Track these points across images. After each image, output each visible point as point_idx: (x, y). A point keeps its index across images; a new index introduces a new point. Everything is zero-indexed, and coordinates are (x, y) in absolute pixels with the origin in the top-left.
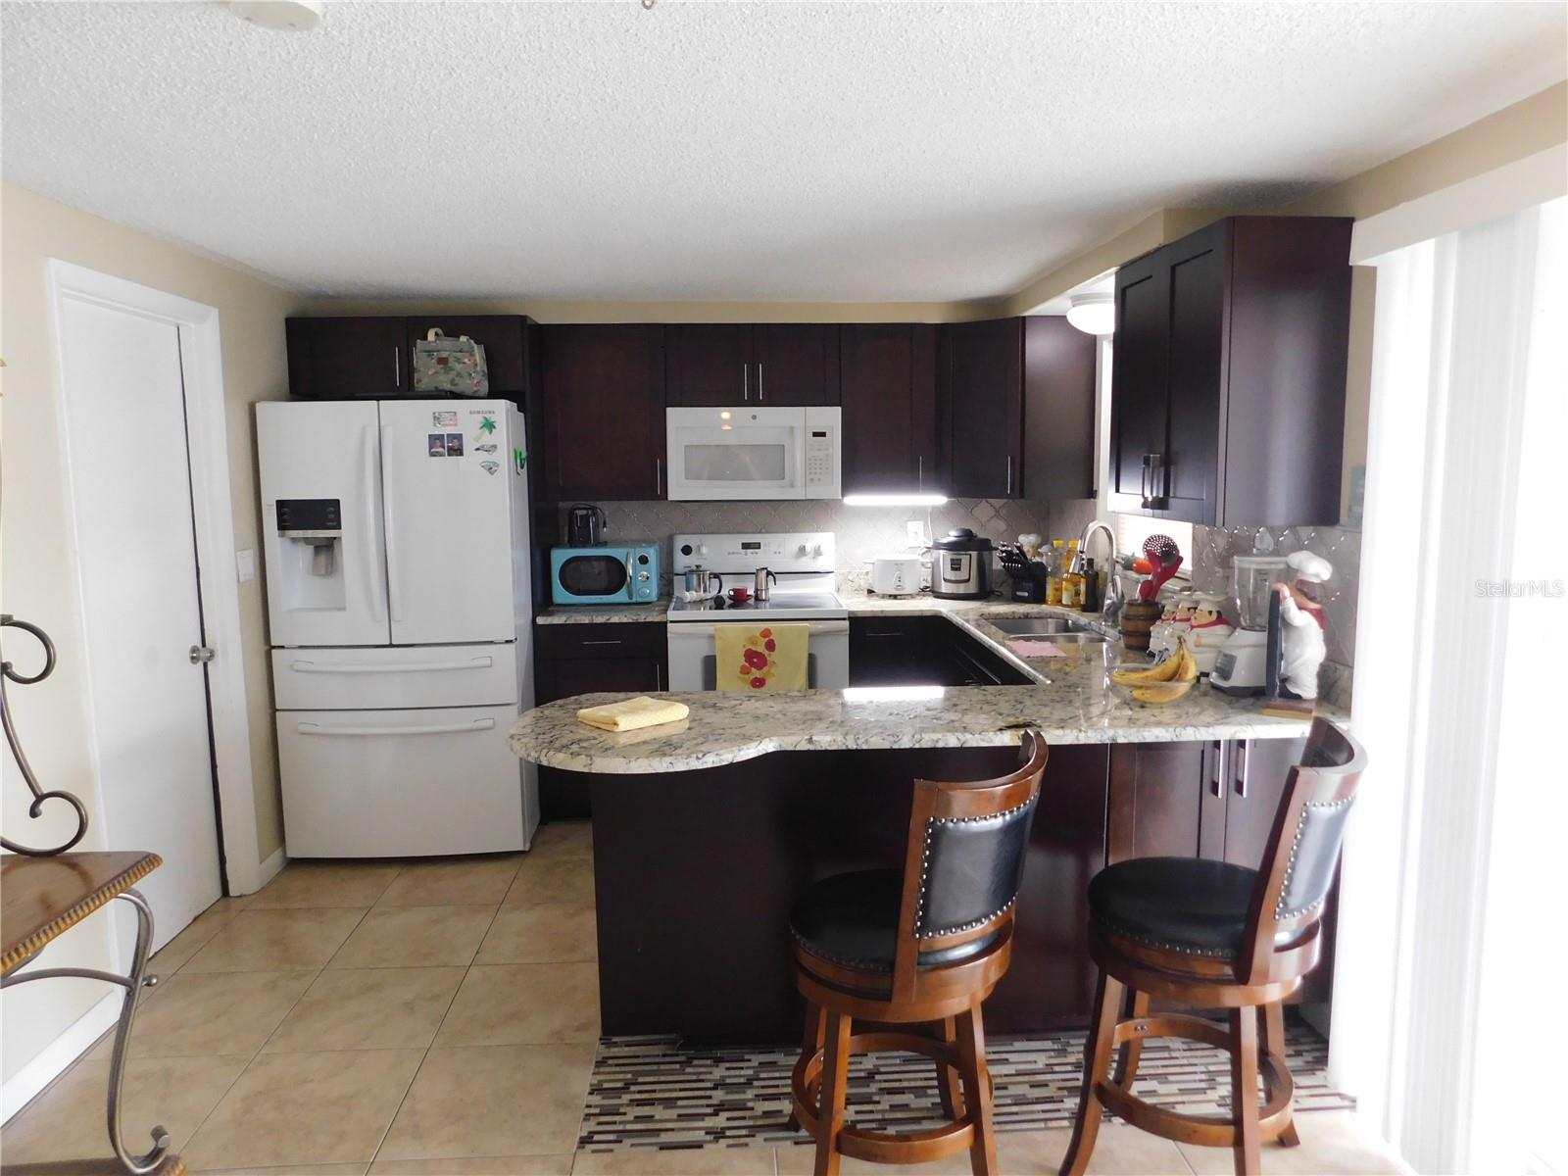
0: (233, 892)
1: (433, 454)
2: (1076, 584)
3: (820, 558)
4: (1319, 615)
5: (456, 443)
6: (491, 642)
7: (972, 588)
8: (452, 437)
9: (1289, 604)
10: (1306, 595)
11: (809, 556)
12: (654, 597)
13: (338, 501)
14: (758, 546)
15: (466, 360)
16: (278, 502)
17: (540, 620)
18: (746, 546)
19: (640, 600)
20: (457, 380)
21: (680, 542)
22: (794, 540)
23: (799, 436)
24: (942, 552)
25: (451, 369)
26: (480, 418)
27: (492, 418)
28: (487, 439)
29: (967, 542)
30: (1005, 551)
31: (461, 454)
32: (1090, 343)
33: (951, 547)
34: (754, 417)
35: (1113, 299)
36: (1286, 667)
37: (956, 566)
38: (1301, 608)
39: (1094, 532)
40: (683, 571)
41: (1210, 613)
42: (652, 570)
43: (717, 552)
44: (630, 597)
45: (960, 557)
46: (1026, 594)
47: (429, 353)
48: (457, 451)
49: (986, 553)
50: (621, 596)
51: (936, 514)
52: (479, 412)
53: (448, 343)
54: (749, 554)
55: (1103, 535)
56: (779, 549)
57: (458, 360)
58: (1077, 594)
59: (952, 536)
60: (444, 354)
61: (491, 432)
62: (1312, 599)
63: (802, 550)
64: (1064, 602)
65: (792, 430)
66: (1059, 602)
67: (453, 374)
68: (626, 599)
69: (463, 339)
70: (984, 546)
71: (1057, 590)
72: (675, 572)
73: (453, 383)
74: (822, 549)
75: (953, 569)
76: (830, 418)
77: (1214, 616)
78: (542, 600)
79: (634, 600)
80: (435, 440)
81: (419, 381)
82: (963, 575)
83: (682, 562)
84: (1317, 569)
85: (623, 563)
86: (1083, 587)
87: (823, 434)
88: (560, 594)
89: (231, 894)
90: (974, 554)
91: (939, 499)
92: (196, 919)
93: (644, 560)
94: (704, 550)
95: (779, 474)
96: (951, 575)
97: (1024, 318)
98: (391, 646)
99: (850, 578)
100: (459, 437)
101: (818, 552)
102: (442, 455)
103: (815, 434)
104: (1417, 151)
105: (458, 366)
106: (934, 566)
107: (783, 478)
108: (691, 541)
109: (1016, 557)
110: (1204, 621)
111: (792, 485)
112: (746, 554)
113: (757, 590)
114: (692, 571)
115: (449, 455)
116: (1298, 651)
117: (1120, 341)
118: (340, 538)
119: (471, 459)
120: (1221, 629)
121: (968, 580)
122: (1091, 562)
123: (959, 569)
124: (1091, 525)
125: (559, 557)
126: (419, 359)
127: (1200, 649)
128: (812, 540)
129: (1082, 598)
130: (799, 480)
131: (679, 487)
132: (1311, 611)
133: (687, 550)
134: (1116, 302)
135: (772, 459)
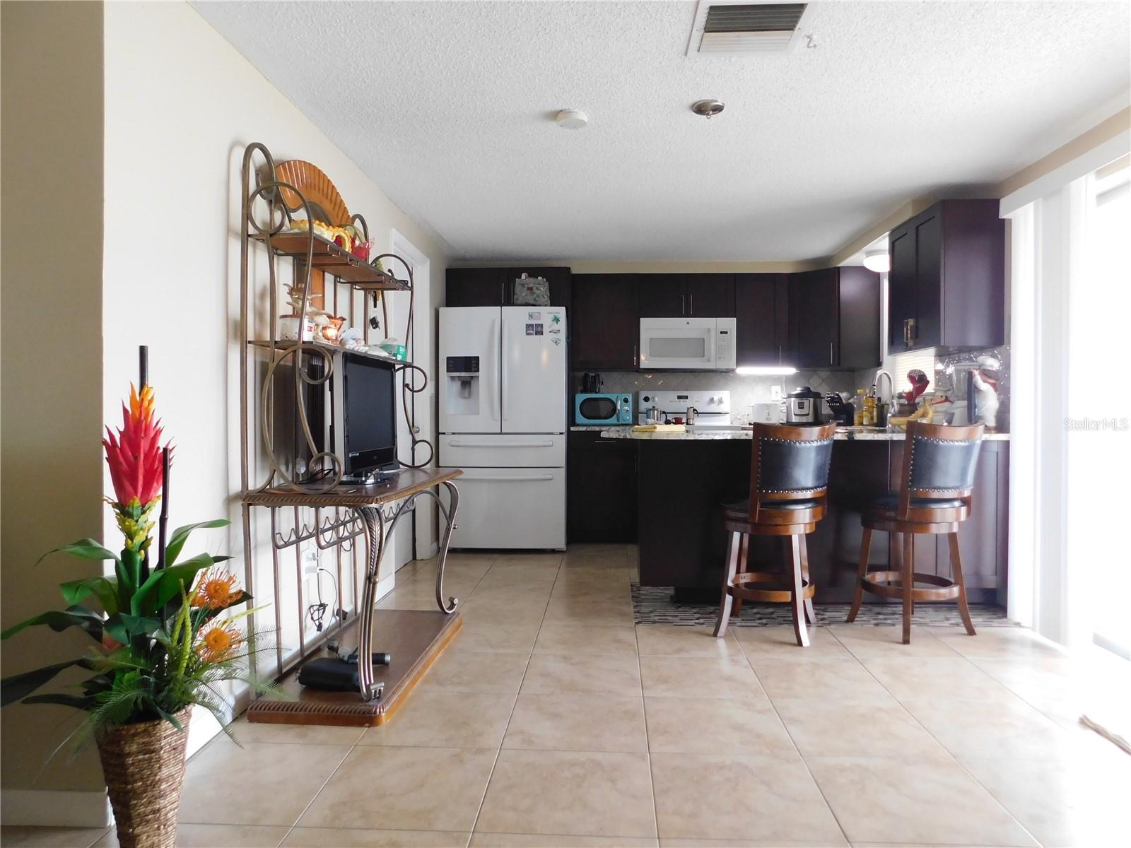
0: (418, 557)
1: (528, 334)
2: (872, 413)
3: (722, 405)
4: (994, 385)
5: (539, 329)
6: (552, 434)
7: (810, 419)
8: (538, 325)
9: (978, 379)
10: (986, 375)
11: (716, 403)
12: (631, 422)
13: (478, 358)
14: (686, 397)
15: (542, 289)
16: (448, 358)
17: (572, 429)
18: (680, 397)
19: (623, 422)
20: (537, 299)
21: (643, 395)
22: (707, 395)
23: (713, 333)
24: (793, 399)
25: (534, 293)
26: (552, 316)
27: (558, 316)
28: (556, 327)
29: (806, 393)
30: (830, 397)
31: (542, 334)
32: (877, 276)
33: (798, 396)
34: (688, 323)
35: (887, 252)
36: (978, 411)
37: (801, 406)
38: (985, 382)
39: (881, 376)
40: (645, 411)
41: (942, 396)
42: (628, 407)
43: (665, 400)
44: (618, 421)
45: (803, 401)
46: (842, 421)
47: (523, 286)
48: (540, 333)
49: (818, 400)
50: (613, 420)
51: (790, 380)
52: (551, 313)
53: (532, 280)
54: (682, 403)
55: (885, 379)
56: (699, 399)
57: (537, 289)
58: (872, 418)
59: (798, 390)
60: (531, 285)
61: (557, 323)
62: (990, 377)
63: (712, 400)
64: (864, 423)
65: (709, 330)
66: (862, 424)
67: (535, 296)
68: (616, 422)
69: (540, 278)
70: (817, 396)
71: (860, 417)
72: (640, 411)
73: (535, 299)
74: (723, 399)
75: (799, 408)
76: (730, 324)
77: (944, 399)
78: (571, 420)
79: (620, 423)
80: (529, 326)
81: (517, 299)
82: (805, 411)
83: (644, 406)
84: (992, 363)
85: (615, 401)
86: (875, 413)
87: (726, 333)
88: (580, 418)
89: (417, 558)
90: (812, 400)
91: (790, 371)
92: (405, 565)
93: (626, 401)
94: (656, 399)
95: (702, 354)
96: (798, 412)
97: (839, 268)
98: (501, 433)
99: (738, 417)
100: (541, 326)
101: (721, 401)
102: (532, 334)
103: (722, 333)
104: (1030, 167)
105: (538, 292)
106: (788, 408)
107: (704, 356)
108: (649, 394)
109: (835, 400)
110: (939, 401)
111: (709, 361)
112: (680, 402)
113: (687, 420)
114: (650, 410)
115: (536, 334)
116: (983, 403)
117: (893, 276)
118: (478, 377)
119: (547, 337)
120: (947, 404)
121: (808, 415)
122: (879, 399)
123: (802, 408)
124: (878, 372)
125: (580, 398)
126: (518, 289)
127: (937, 414)
128: (717, 395)
129: (875, 420)
130: (713, 358)
131: (645, 361)
132: (989, 383)
133: (646, 399)
134: (889, 254)
135: (698, 347)
